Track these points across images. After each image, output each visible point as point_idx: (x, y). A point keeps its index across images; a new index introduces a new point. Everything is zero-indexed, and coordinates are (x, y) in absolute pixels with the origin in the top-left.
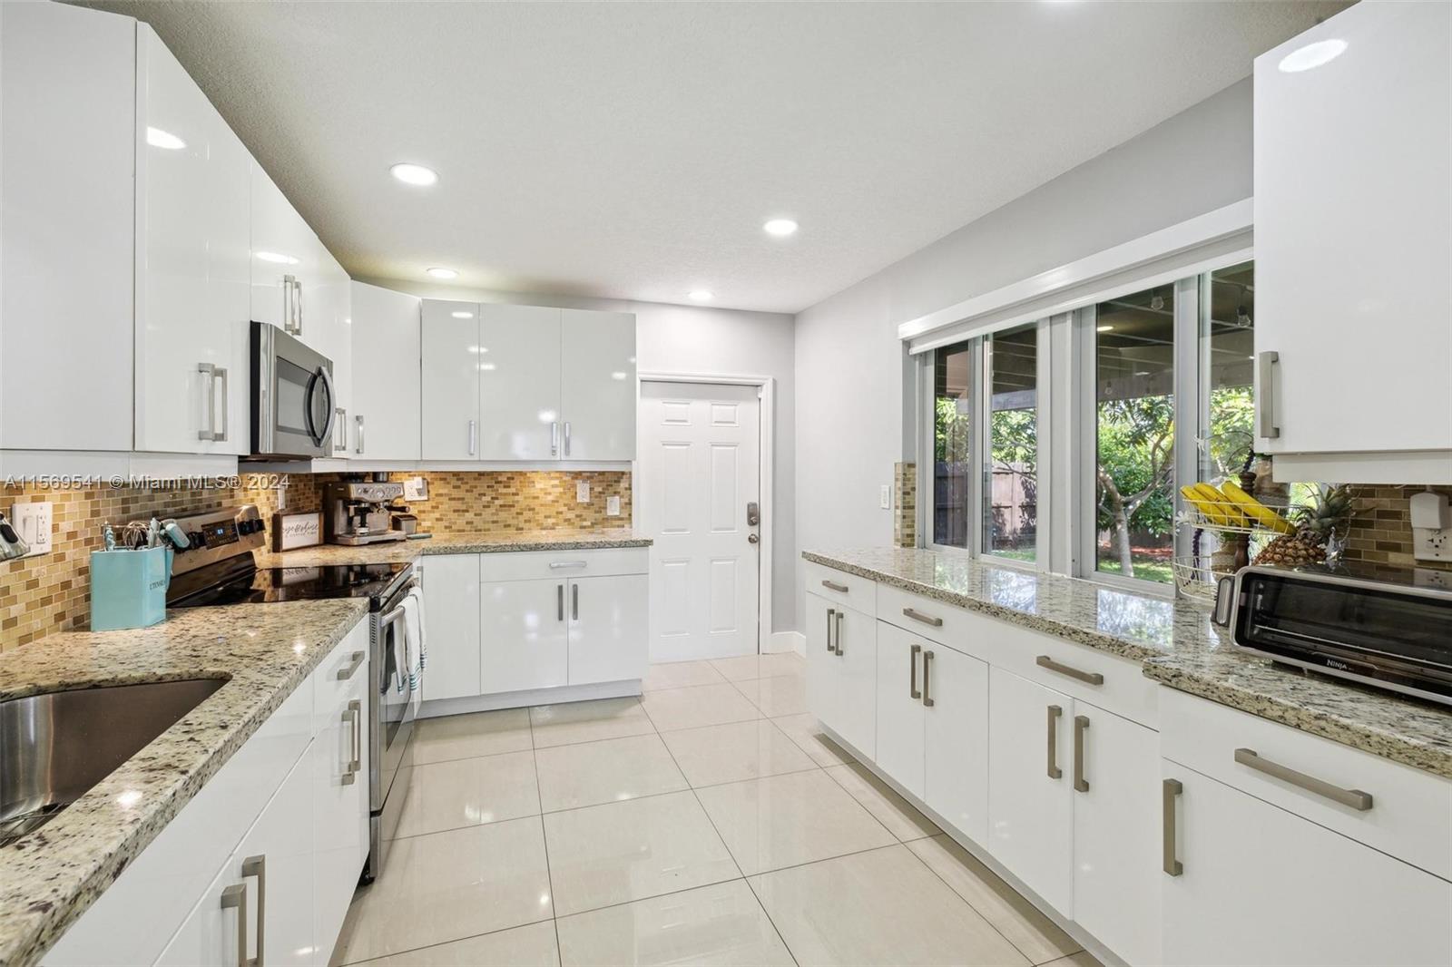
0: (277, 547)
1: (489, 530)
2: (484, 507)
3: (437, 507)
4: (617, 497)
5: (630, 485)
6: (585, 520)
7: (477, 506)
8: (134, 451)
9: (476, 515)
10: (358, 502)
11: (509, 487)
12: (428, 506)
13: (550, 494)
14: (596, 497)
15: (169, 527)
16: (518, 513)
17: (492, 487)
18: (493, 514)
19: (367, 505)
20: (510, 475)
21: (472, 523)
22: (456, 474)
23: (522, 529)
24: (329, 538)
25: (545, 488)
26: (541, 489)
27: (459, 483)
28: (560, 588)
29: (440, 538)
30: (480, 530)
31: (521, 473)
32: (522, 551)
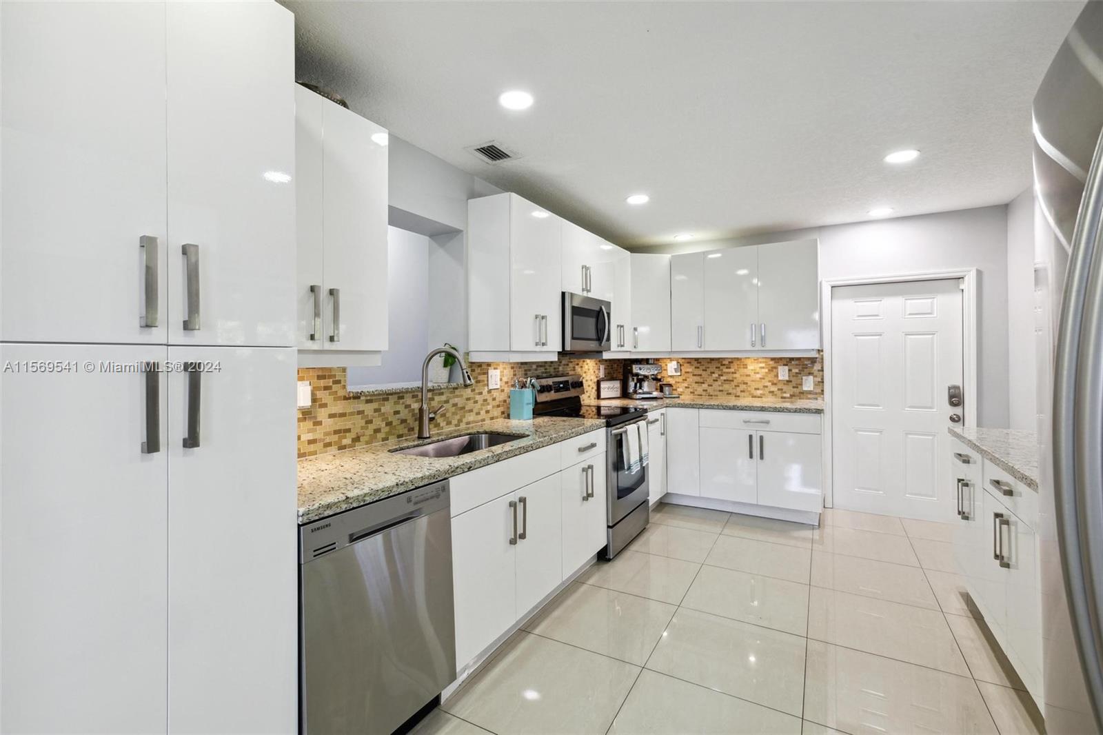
0: (599, 397)
1: (717, 396)
2: (714, 380)
3: (686, 380)
4: (811, 377)
5: (822, 367)
6: (785, 393)
7: (710, 381)
8: (510, 351)
9: (709, 385)
10: (637, 375)
11: (730, 368)
12: (680, 379)
13: (758, 373)
14: (793, 376)
15: (533, 381)
16: (735, 386)
17: (719, 368)
18: (719, 386)
19: (642, 377)
20: (730, 360)
21: (706, 390)
22: (697, 360)
23: (739, 396)
24: (625, 394)
25: (755, 369)
26: (752, 370)
27: (698, 365)
28: (751, 437)
29: (686, 398)
30: (712, 396)
31: (738, 359)
32: (724, 409)
